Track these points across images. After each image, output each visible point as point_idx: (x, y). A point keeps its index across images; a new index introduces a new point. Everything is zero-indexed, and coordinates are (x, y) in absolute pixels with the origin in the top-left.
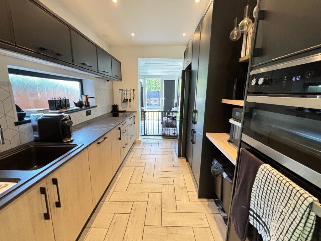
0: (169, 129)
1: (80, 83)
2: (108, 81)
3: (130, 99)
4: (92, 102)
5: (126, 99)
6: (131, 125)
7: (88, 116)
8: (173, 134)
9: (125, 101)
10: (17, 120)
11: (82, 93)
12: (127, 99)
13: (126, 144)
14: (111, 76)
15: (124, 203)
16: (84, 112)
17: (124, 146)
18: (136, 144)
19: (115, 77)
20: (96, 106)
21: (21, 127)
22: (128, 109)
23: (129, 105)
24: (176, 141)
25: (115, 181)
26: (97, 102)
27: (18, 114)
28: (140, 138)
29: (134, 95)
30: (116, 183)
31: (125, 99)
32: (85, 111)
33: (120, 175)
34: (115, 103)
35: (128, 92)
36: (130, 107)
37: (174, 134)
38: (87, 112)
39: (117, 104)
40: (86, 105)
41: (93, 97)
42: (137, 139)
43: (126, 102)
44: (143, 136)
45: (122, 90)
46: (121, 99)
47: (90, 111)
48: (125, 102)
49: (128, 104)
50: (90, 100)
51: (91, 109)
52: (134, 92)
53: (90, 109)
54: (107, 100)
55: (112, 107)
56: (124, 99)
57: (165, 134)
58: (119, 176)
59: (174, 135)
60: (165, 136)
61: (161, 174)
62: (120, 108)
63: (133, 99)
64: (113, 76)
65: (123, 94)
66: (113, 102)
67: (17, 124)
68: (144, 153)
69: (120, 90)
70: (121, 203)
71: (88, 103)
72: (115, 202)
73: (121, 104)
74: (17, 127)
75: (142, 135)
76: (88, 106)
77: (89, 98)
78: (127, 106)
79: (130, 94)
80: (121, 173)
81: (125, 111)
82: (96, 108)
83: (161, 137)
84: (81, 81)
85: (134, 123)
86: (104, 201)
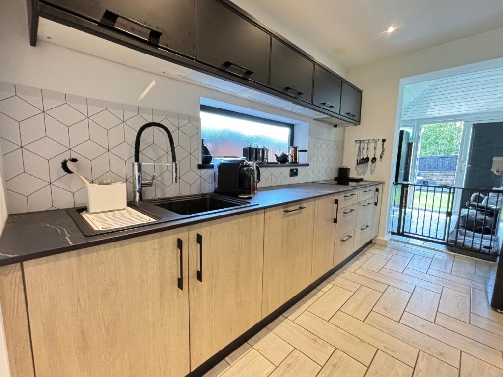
0: (471, 233)
1: (290, 129)
2: (336, 126)
3: (374, 159)
4: (302, 158)
5: (365, 157)
6: (366, 204)
7: (292, 178)
8: (486, 247)
9: (364, 161)
10: (201, 163)
11: (292, 143)
12: (368, 158)
13: (350, 237)
14: (338, 113)
15: (318, 340)
16: (286, 171)
17: (344, 239)
18: (375, 245)
19: (346, 116)
20: (307, 165)
21: (204, 171)
22: (367, 177)
23: (371, 169)
24: (490, 265)
25: (315, 294)
26: (310, 158)
27: (203, 157)
28: (387, 237)
29: (383, 151)
30: (316, 297)
31: (363, 158)
32: (289, 168)
33: (326, 287)
34: (345, 165)
35: (372, 146)
36: (372, 172)
37: (490, 248)
38: (292, 171)
39: (348, 167)
40: (293, 161)
41: (305, 151)
42: (378, 238)
43: (365, 164)
44: (394, 235)
45: (360, 143)
46: (356, 160)
47: (297, 170)
48: (363, 163)
49: (369, 168)
50: (299, 154)
51: (300, 169)
52: (383, 145)
53: (296, 168)
54: (329, 159)
55: (337, 170)
56: (361, 157)
57: (456, 242)
58: (325, 289)
59: (487, 250)
60: (454, 247)
61: (423, 326)
62: (353, 175)
63: (381, 157)
64: (341, 114)
65: (360, 149)
66: (342, 162)
67: (200, 167)
68: (388, 266)
69: (356, 141)
70: (313, 336)
71: (296, 159)
72: (303, 330)
73: (356, 168)
74: (199, 171)
75: (393, 233)
76: (295, 162)
77: (298, 151)
78: (366, 171)
79: (375, 148)
80: (330, 286)
81: (361, 180)
82: (309, 167)
83: (443, 248)
84: (292, 126)
85: (376, 204)
86: (286, 318)
